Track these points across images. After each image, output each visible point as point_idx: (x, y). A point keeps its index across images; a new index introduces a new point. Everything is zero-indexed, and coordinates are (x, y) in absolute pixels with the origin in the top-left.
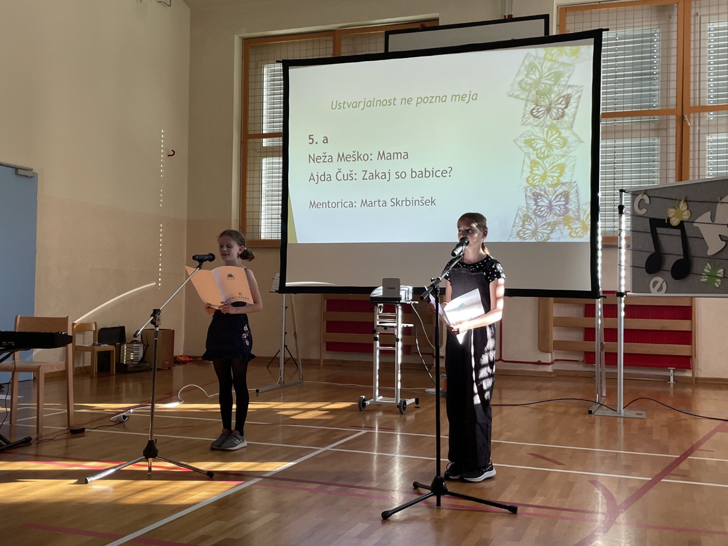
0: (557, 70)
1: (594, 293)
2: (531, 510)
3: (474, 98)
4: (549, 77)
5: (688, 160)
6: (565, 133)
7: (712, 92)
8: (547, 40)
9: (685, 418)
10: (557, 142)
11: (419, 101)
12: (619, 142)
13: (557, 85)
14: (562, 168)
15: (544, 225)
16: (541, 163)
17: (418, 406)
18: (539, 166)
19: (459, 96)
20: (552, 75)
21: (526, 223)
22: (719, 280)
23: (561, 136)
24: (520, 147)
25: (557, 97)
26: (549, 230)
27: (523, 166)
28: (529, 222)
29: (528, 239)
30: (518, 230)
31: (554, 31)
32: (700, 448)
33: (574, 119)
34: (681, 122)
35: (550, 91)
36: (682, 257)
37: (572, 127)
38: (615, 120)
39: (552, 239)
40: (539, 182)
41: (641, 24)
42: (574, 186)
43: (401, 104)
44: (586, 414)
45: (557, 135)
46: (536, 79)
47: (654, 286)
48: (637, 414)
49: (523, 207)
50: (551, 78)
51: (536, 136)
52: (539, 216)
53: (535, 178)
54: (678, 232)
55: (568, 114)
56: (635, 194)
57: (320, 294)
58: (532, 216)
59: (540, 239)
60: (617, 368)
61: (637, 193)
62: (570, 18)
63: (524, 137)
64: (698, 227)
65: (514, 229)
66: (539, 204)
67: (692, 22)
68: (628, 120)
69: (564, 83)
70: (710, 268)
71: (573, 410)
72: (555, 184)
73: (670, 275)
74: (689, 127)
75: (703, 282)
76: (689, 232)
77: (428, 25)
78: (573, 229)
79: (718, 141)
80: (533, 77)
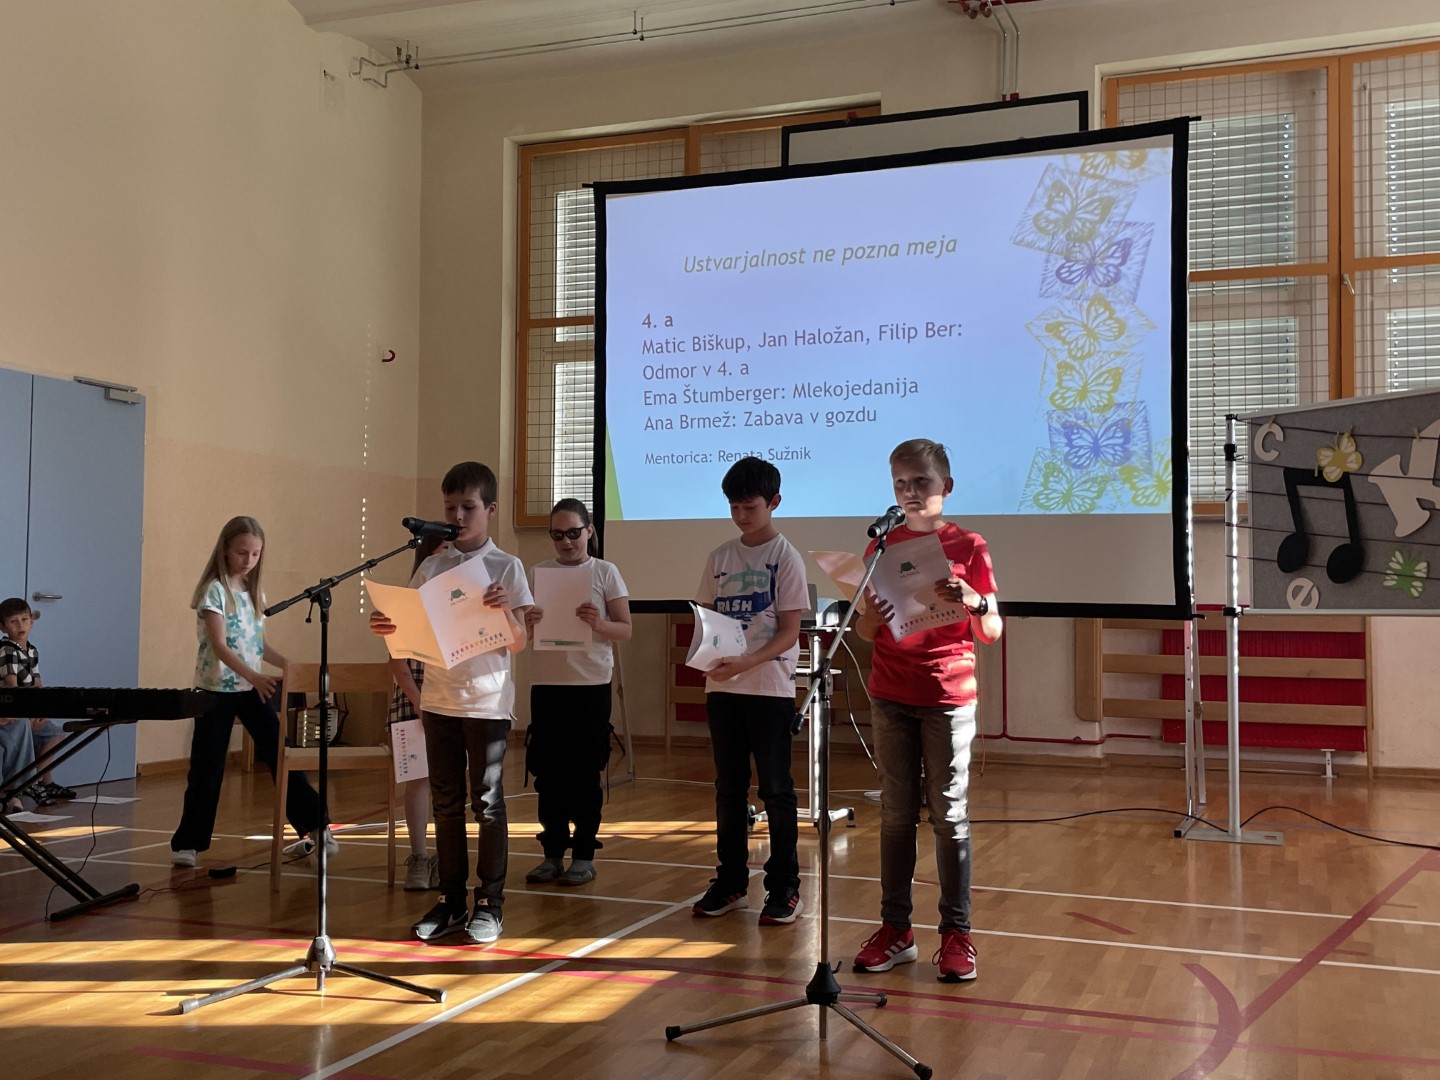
0: (1106, 194)
1: (1182, 608)
2: (1076, 1020)
3: (950, 248)
4: (1091, 208)
5: (1352, 358)
6: (1123, 313)
7: (1394, 232)
8: (1084, 138)
9: (1356, 844)
10: (1108, 328)
11: (849, 253)
12: (1221, 327)
13: (1106, 222)
14: (1117, 376)
15: (1085, 482)
16: (1078, 368)
17: (851, 823)
18: (1074, 373)
19: (922, 244)
20: (1096, 204)
21: (1051, 479)
22: (1417, 584)
23: (1115, 316)
24: (1037, 337)
25: (1106, 245)
26: (1094, 492)
27: (1043, 373)
28: (1057, 477)
29: (1054, 509)
30: (1036, 491)
31: (1096, 123)
32: (1389, 902)
33: (1138, 284)
34: (1339, 286)
35: (1092, 234)
36: (1348, 541)
37: (1134, 300)
38: (1214, 286)
39: (1100, 507)
40: (1074, 401)
41: (1258, 107)
42: (1141, 408)
43: (814, 261)
44: (1168, 837)
45: (1107, 314)
46: (1067, 213)
47: (1295, 595)
48: (1267, 837)
49: (1044, 449)
50: (1095, 209)
51: (1069, 317)
52: (1075, 466)
53: (1067, 395)
54: (1339, 493)
55: (1125, 276)
56: (1255, 423)
57: (664, 615)
58: (1062, 467)
59: (1077, 510)
60: (1227, 749)
61: (1260, 422)
62: (1125, 99)
63: (1045, 319)
64: (1375, 485)
65: (1028, 490)
66: (1074, 443)
67: (1355, 102)
68: (1236, 285)
69: (1118, 219)
70: (1401, 561)
71: (1145, 831)
72: (1105, 406)
73: (1326, 573)
74: (1352, 297)
75: (1389, 588)
76: (1359, 495)
77: (861, 114)
78: (1140, 489)
79: (1407, 322)
80: (1059, 207)
